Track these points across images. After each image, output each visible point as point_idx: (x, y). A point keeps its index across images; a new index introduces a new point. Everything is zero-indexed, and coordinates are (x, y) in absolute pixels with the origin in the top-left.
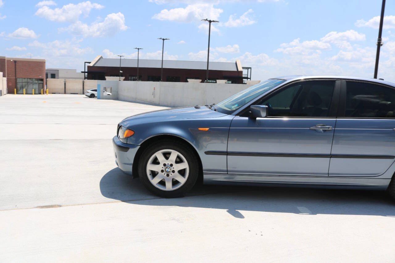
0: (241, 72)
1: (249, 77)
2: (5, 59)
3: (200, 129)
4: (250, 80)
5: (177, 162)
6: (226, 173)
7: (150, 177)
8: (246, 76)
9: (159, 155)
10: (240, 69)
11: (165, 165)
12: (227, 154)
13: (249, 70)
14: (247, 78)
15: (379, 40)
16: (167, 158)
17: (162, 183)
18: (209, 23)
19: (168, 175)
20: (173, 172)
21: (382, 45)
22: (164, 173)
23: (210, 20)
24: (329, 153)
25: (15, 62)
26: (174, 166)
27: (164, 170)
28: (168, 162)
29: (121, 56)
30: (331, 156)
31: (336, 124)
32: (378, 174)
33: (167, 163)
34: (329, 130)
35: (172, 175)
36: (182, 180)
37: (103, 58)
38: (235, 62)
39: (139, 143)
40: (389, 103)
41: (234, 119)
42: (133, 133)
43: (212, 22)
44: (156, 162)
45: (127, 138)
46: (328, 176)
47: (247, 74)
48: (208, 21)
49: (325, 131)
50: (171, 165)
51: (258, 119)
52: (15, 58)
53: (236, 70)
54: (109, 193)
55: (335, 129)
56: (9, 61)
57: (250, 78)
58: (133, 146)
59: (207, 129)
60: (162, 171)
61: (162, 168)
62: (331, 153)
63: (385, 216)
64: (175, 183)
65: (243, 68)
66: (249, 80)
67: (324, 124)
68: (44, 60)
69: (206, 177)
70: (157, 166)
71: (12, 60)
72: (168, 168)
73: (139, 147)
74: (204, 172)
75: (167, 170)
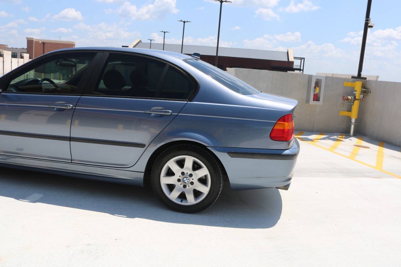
0: (292, 63)
1: (302, 68)
2: (33, 41)
4: (303, 72)
8: (298, 68)
10: (291, 59)
13: (303, 60)
14: (300, 70)
21: (370, 26)
25: (44, 43)
29: (151, 40)
30: (70, 139)
37: (142, 42)
38: (287, 51)
46: (71, 162)
47: (300, 65)
52: (45, 40)
53: (286, 60)
55: (76, 108)
56: (37, 43)
57: (303, 70)
62: (71, 136)
65: (295, 58)
66: (301, 71)
68: (73, 42)
71: (40, 42)
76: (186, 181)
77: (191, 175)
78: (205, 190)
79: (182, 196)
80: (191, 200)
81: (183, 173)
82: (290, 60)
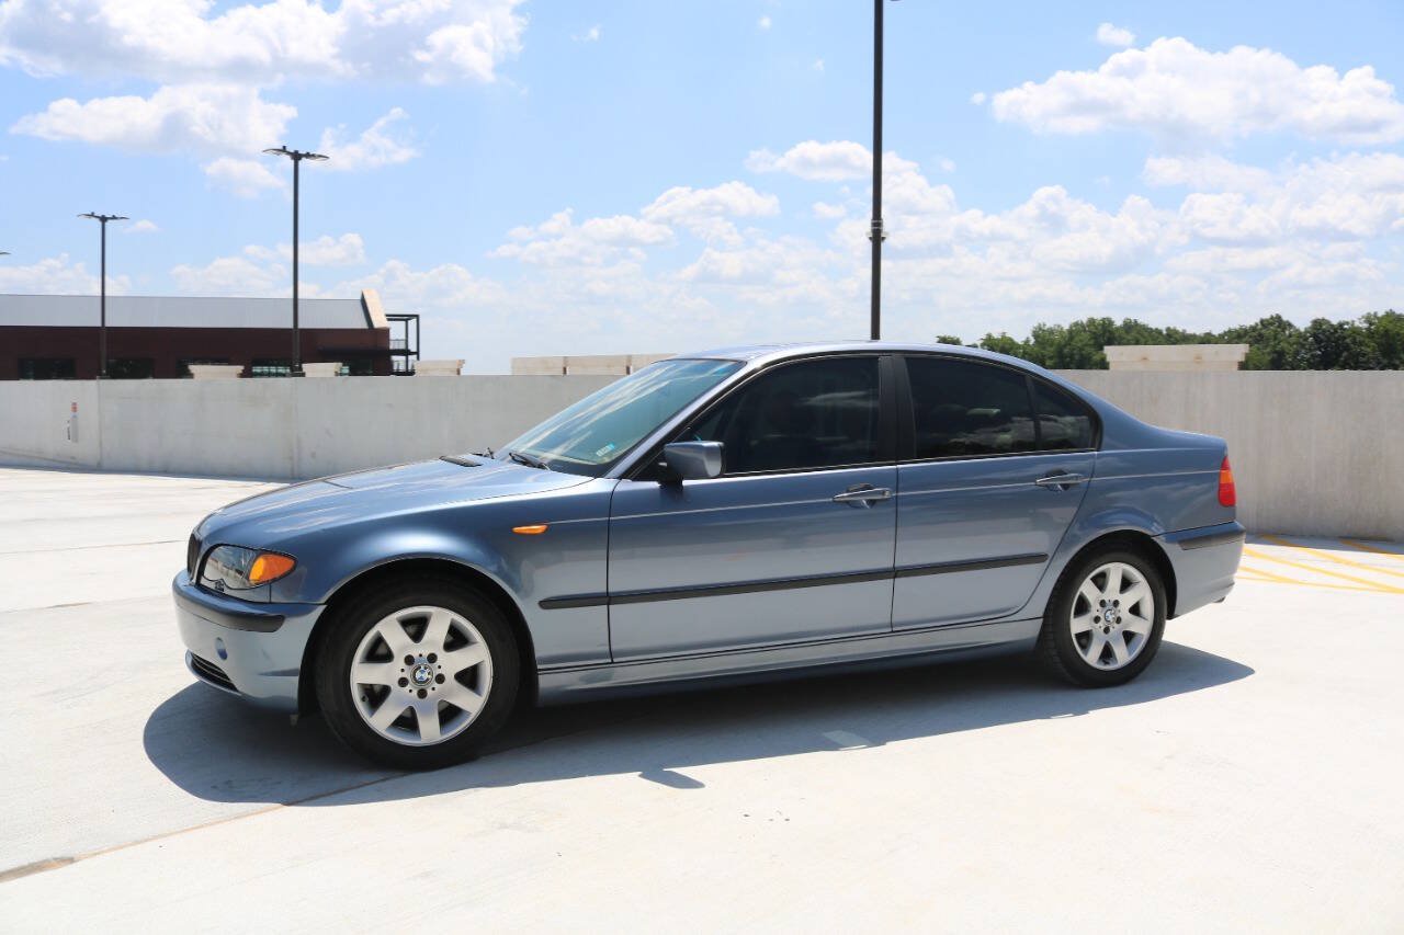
0: (385, 332)
1: (413, 348)
3: (516, 529)
4: (418, 358)
5: (449, 647)
6: (609, 660)
7: (361, 707)
8: (402, 346)
9: (390, 630)
10: (379, 321)
11: (409, 660)
12: (607, 599)
13: (413, 323)
14: (406, 352)
15: (874, 225)
16: (417, 637)
17: (407, 722)
18: (293, 162)
19: (422, 694)
20: (440, 679)
21: (883, 238)
22: (408, 687)
23: (296, 152)
24: (887, 564)
26: (439, 661)
27: (409, 678)
28: (420, 650)
30: (895, 573)
31: (897, 481)
32: (1009, 609)
33: (415, 655)
34: (887, 499)
35: (435, 692)
36: (472, 704)
38: (359, 298)
39: (320, 596)
40: (995, 411)
41: (618, 489)
42: (289, 563)
43: (304, 159)
44: (380, 653)
45: (268, 583)
46: (892, 632)
47: (404, 337)
48: (289, 153)
49: (872, 503)
50: (432, 658)
53: (363, 325)
54: (215, 787)
55: (900, 494)
57: (417, 353)
58: (301, 609)
59: (538, 529)
60: (403, 682)
61: (403, 670)
62: (896, 565)
64: (449, 714)
65: (391, 317)
66: (412, 358)
67: (868, 483)
69: (546, 682)
70: (385, 666)
72: (422, 668)
73: (321, 609)
74: (539, 667)
75: (418, 675)
76: (1111, 618)
77: (1116, 603)
78: (1142, 628)
79: (1107, 654)
80: (1123, 656)
81: (1103, 603)
82: (377, 325)
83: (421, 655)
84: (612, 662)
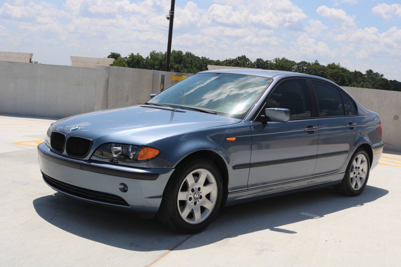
3: (227, 139)
5: (205, 185)
6: (247, 188)
7: (179, 210)
9: (190, 178)
11: (193, 190)
12: (250, 166)
16: (196, 181)
19: (195, 203)
20: (201, 197)
22: (192, 201)
24: (315, 153)
26: (201, 191)
27: (192, 197)
30: (317, 157)
31: (318, 125)
32: (339, 169)
35: (199, 202)
36: (210, 206)
39: (173, 165)
41: (251, 124)
42: (157, 152)
45: (149, 160)
46: (314, 177)
49: (313, 132)
51: (268, 122)
55: (319, 129)
59: (233, 139)
60: (190, 199)
61: (191, 194)
62: (317, 154)
63: (355, 206)
70: (186, 193)
74: (229, 191)
75: (195, 196)
76: (357, 173)
78: (364, 176)
79: (356, 185)
80: (359, 185)
81: (356, 168)
83: (196, 188)
84: (248, 189)
